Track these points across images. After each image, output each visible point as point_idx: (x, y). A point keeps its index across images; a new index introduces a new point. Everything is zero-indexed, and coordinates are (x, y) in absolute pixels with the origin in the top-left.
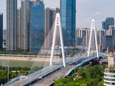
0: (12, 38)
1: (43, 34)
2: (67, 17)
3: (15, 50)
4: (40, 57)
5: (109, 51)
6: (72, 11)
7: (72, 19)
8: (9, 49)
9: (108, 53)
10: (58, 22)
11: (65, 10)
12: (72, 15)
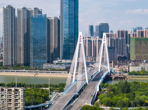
0: (10, 51)
1: (45, 47)
2: (69, 28)
3: (13, 64)
4: (46, 72)
5: (114, 65)
6: (75, 21)
7: (75, 30)
8: (6, 63)
9: (112, 67)
10: (80, 40)
11: (67, 21)
12: (75, 26)
